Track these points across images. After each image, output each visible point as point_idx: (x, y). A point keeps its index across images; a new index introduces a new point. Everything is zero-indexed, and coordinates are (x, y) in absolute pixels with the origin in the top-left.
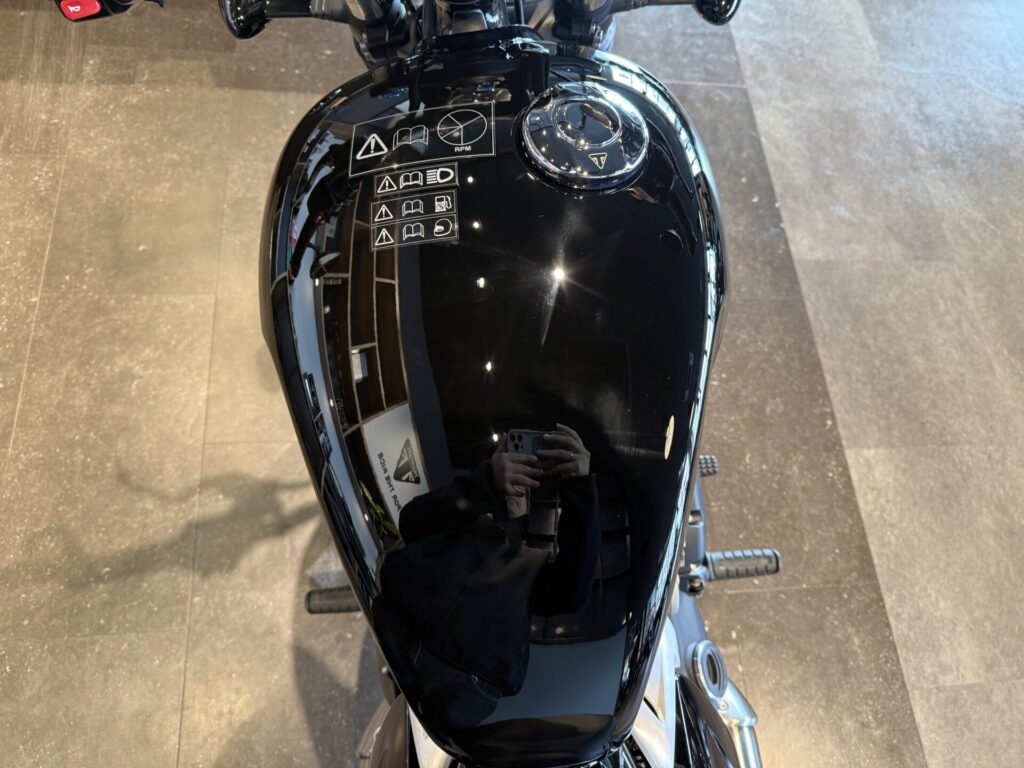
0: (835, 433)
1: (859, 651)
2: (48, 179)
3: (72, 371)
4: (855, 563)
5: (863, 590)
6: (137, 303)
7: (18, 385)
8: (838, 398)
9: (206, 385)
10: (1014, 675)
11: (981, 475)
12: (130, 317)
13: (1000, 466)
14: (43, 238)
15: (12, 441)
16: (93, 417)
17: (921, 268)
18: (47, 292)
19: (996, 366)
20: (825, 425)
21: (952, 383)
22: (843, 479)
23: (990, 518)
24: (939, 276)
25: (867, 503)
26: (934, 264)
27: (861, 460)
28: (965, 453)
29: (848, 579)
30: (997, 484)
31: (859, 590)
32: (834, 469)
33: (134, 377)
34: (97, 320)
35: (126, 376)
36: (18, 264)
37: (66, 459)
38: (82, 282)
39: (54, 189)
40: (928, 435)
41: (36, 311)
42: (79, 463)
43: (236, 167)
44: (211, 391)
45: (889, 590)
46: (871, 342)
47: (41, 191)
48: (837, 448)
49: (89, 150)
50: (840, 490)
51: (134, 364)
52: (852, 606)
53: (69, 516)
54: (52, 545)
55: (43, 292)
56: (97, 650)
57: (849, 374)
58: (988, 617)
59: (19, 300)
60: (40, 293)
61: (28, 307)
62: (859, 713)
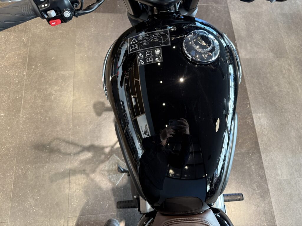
0: (250, 109)
1: (254, 170)
2: (26, 39)
3: (36, 93)
4: (254, 145)
5: (256, 153)
6: (52, 74)
7: (22, 97)
8: (251, 99)
9: (72, 97)
10: (298, 177)
11: (292, 121)
12: (51, 78)
13: (298, 118)
14: (26, 56)
15: (21, 112)
16: (42, 106)
17: (278, 60)
18: (28, 71)
19: (299, 89)
20: (247, 107)
21: (286, 94)
22: (252, 122)
23: (294, 133)
24: (284, 62)
25: (258, 129)
26: (282, 59)
27: (257, 117)
28: (288, 115)
29: (252, 150)
30: (297, 124)
31: (255, 153)
32: (249, 119)
33: (53, 95)
34: (42, 79)
35: (51, 94)
36: (20, 63)
37: (36, 117)
38: (37, 68)
39: (28, 41)
40: (277, 110)
41: (26, 77)
42: (39, 118)
43: (78, 34)
44: (74, 98)
45: (263, 153)
46: (262, 82)
47: (25, 42)
48: (250, 113)
49: (37, 30)
50: (250, 125)
51: (53, 91)
52: (252, 158)
53: (37, 132)
54: (34, 140)
55: (27, 71)
56: (47, 167)
57: (255, 92)
58: (292, 161)
59: (21, 74)
60: (26, 72)
61: (23, 75)
62: (253, 186)
